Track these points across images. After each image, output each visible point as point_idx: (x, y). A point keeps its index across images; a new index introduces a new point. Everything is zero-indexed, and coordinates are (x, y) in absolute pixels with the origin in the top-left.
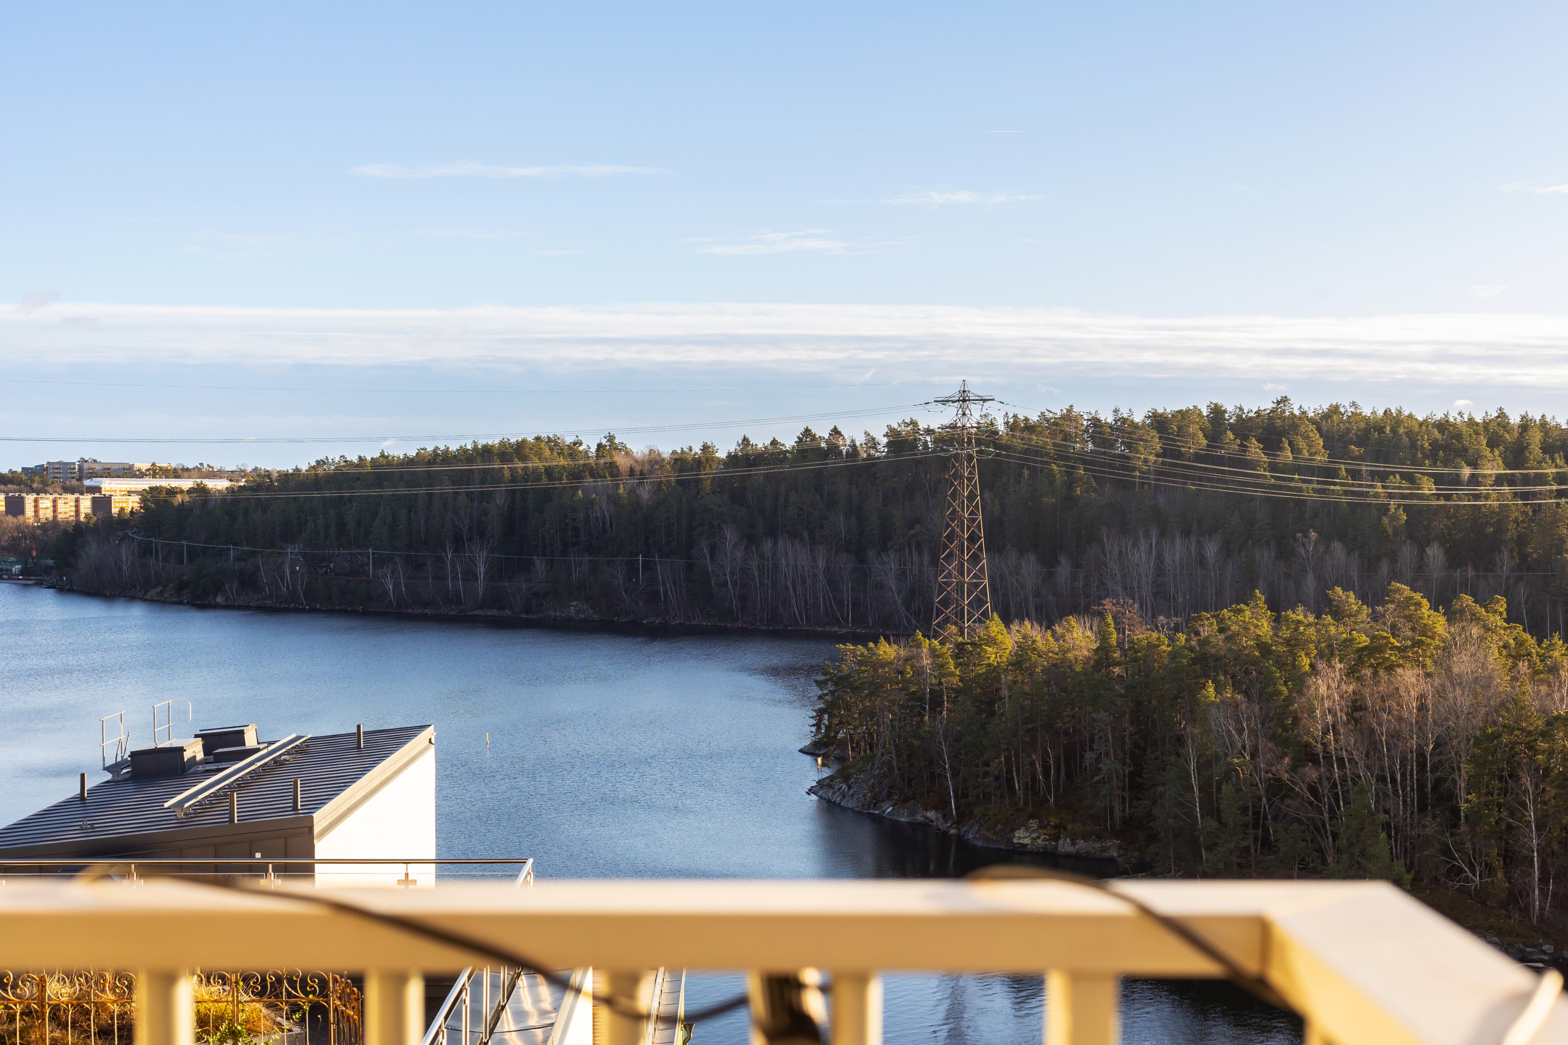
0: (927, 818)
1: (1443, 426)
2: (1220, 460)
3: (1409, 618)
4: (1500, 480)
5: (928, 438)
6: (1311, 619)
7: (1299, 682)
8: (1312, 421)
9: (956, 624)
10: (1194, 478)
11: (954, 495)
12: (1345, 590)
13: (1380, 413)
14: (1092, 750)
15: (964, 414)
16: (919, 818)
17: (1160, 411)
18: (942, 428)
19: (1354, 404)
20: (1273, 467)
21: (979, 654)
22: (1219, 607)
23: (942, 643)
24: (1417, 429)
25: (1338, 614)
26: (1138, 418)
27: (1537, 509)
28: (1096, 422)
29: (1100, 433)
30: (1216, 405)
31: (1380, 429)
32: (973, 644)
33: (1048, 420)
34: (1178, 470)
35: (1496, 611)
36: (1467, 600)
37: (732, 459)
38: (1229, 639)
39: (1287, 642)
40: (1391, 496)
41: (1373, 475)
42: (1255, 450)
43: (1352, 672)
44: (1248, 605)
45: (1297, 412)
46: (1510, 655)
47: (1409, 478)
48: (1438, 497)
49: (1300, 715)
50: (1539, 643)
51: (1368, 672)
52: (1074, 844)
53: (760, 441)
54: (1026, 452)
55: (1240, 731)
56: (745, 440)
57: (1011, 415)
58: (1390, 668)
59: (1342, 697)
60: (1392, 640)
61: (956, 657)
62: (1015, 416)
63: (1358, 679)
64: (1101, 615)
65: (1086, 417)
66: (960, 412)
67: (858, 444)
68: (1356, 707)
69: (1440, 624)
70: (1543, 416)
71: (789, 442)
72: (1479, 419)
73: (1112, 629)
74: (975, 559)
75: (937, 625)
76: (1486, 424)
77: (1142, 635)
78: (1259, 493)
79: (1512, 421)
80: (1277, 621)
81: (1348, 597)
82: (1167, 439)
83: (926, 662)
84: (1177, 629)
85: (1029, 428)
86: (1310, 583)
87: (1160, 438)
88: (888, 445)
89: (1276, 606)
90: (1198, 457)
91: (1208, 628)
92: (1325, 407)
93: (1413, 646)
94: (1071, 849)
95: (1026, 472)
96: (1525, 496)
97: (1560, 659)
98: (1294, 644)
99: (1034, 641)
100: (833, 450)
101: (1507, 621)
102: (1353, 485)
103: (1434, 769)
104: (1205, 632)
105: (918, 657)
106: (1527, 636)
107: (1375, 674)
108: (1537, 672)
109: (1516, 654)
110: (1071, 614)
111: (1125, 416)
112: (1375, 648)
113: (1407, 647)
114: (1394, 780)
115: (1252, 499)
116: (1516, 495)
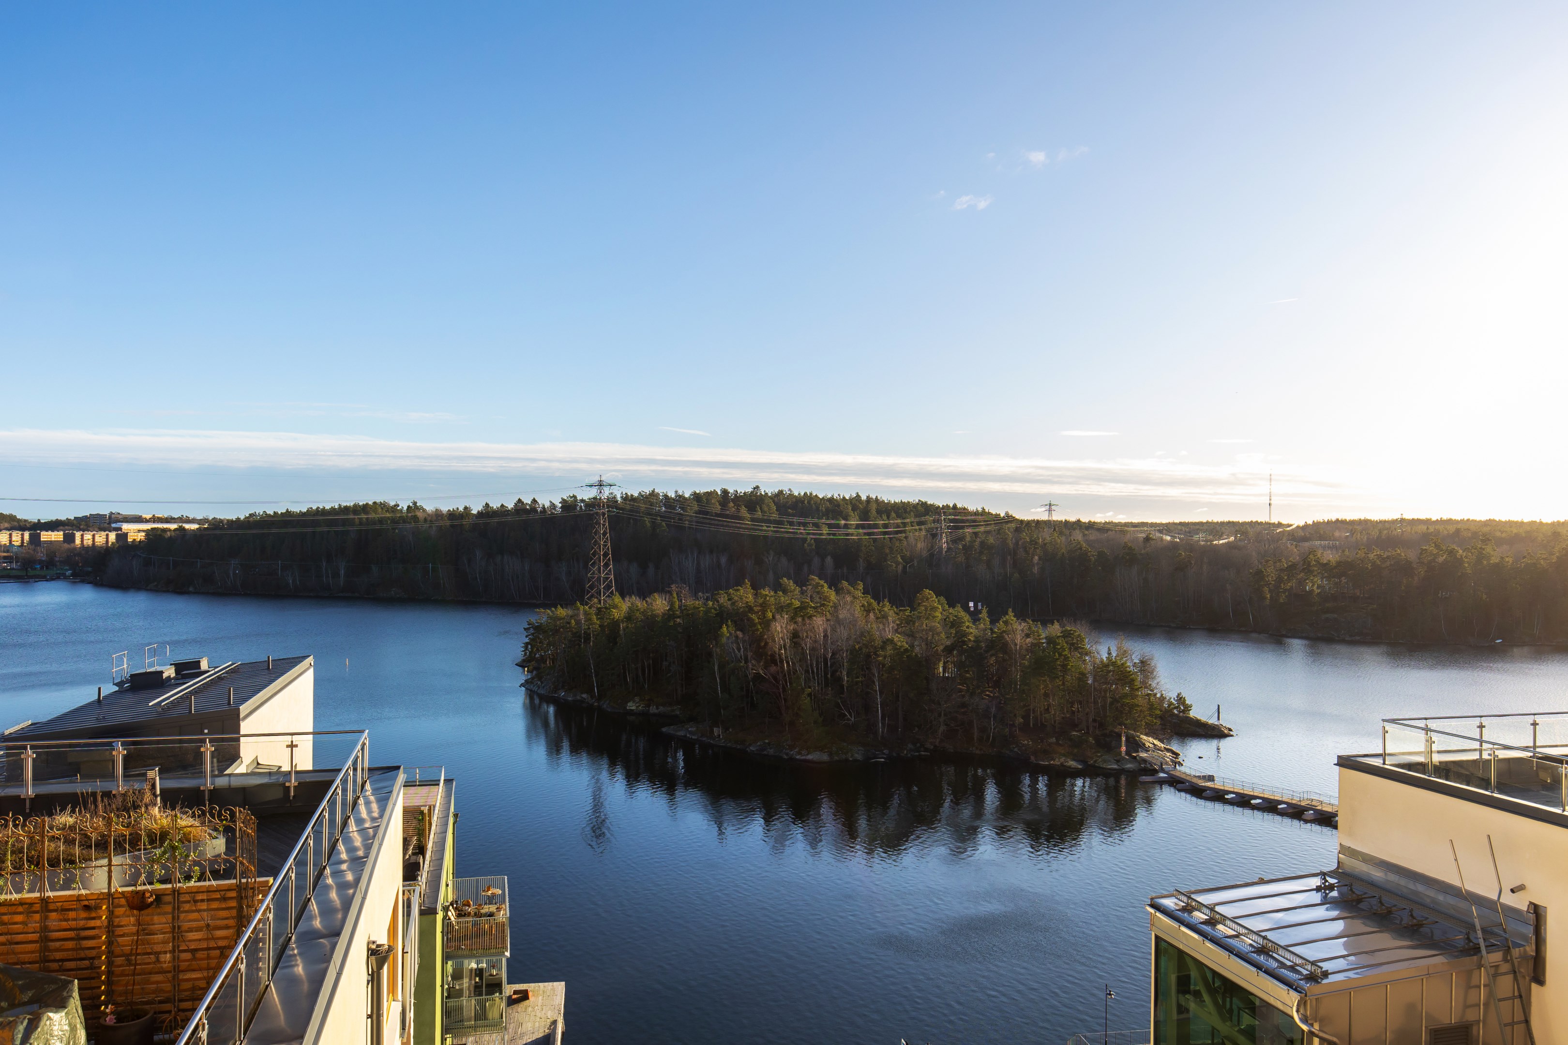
0: (582, 698)
1: (831, 500)
2: (727, 516)
3: (818, 593)
4: (858, 527)
5: (582, 505)
6: (772, 593)
7: (767, 624)
8: (771, 497)
9: (597, 598)
10: (714, 525)
11: (596, 533)
12: (788, 579)
13: (802, 494)
14: (666, 660)
15: (601, 492)
16: (578, 698)
17: (698, 492)
18: (589, 499)
19: (790, 490)
20: (753, 520)
21: (609, 613)
22: (727, 588)
23: (590, 608)
24: (819, 502)
25: (785, 591)
26: (687, 495)
27: (875, 540)
28: (666, 496)
29: (668, 502)
30: (724, 489)
31: (803, 502)
32: (606, 608)
33: (642, 496)
34: (708, 521)
35: (858, 589)
36: (845, 584)
37: (480, 514)
38: (733, 604)
39: (761, 605)
41: (799, 524)
42: (744, 512)
43: (792, 619)
44: (742, 587)
45: (763, 493)
46: (865, 610)
47: (816, 525)
48: (829, 534)
49: (768, 641)
50: (878, 604)
51: (800, 619)
52: (657, 708)
53: (495, 505)
54: (631, 511)
55: (739, 650)
56: (487, 504)
57: (624, 493)
58: (810, 617)
59: (787, 631)
60: (811, 603)
61: (597, 614)
62: (626, 494)
63: (796, 623)
64: (670, 593)
65: (661, 494)
66: (599, 491)
67: (546, 507)
68: (795, 635)
69: (833, 595)
70: (877, 497)
71: (510, 505)
72: (847, 498)
73: (676, 600)
74: (606, 565)
75: (587, 599)
76: (851, 500)
77: (690, 602)
78: (746, 532)
79: (862, 499)
80: (756, 595)
81: (789, 583)
82: (700, 505)
83: (582, 617)
84: (707, 599)
85: (633, 499)
86: (771, 576)
87: (698, 505)
88: (561, 508)
89: (755, 587)
90: (717, 515)
91: (723, 599)
92: (776, 491)
93: (821, 606)
94: (656, 711)
95: (631, 521)
96: (869, 534)
97: (888, 611)
98: (764, 606)
99: (637, 606)
100: (533, 510)
101: (863, 594)
102: (790, 529)
103: (832, 666)
104: (722, 600)
105: (578, 615)
106: (872, 601)
107: (803, 620)
108: (877, 618)
109: (868, 610)
110: (655, 592)
111: (681, 494)
112: (803, 608)
113: (817, 607)
114: (813, 672)
115: (742, 535)
116: (865, 534)
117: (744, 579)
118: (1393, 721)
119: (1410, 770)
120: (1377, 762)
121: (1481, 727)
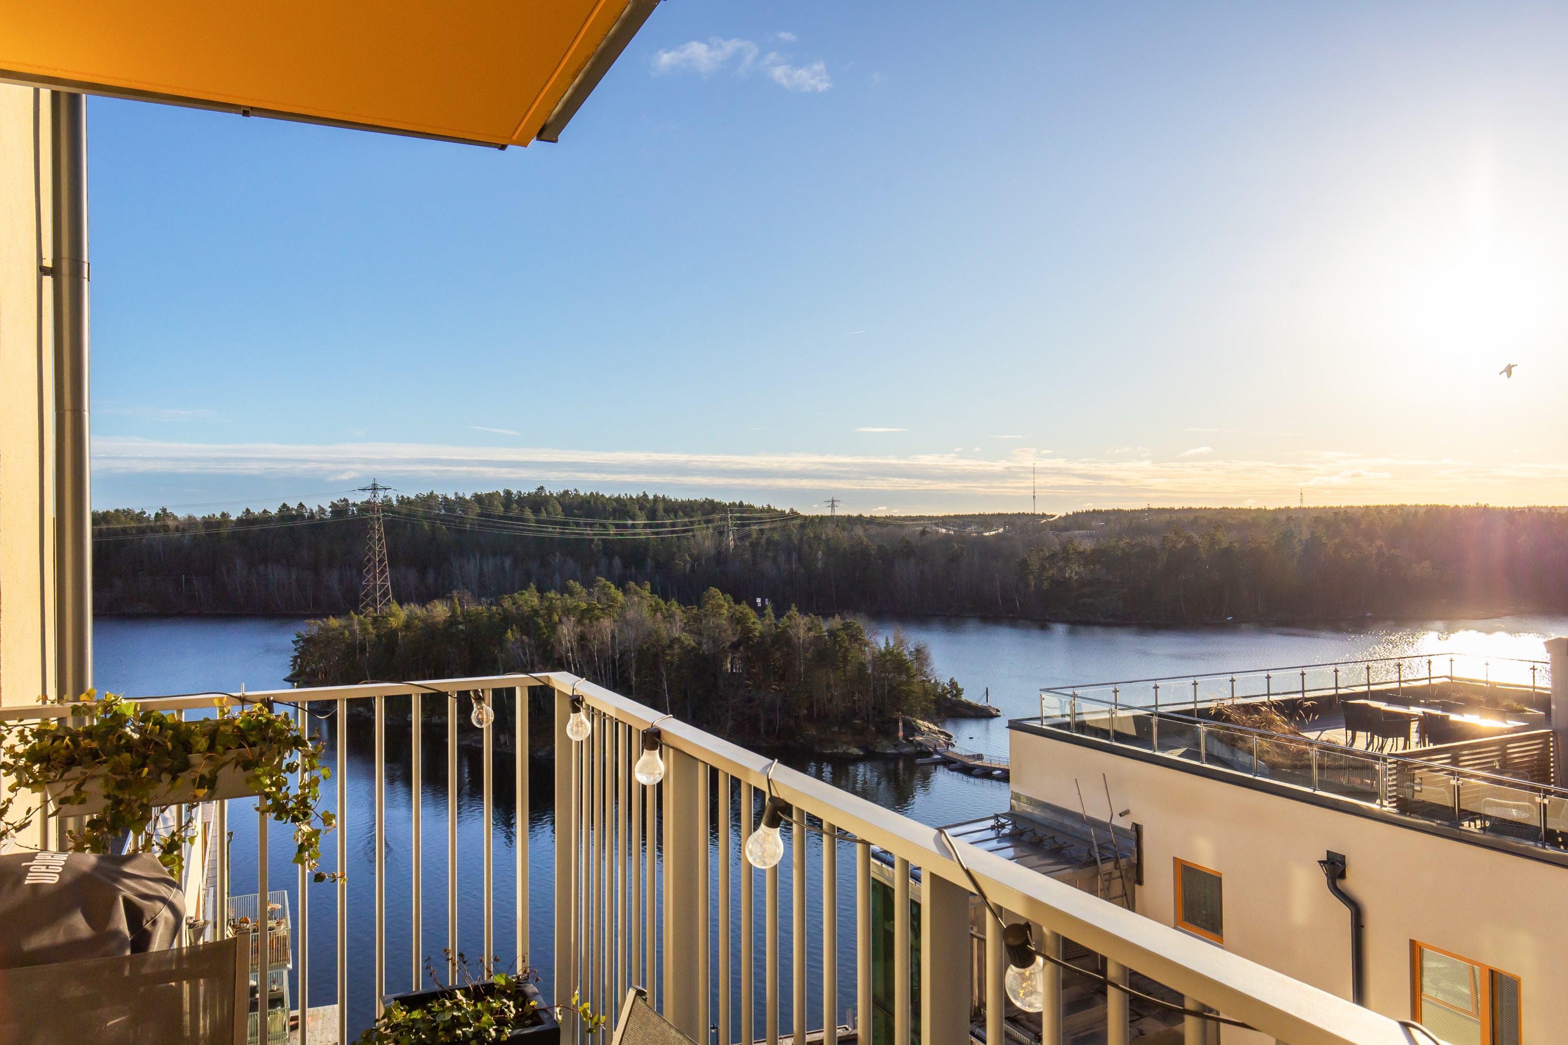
0: (358, 711)
1: (618, 500)
2: (511, 518)
3: (605, 594)
4: (645, 526)
5: (355, 509)
6: (559, 596)
7: (553, 627)
8: (556, 498)
9: (373, 606)
10: (497, 527)
11: (370, 539)
12: (575, 581)
13: (588, 494)
14: (448, 668)
15: (375, 496)
16: (355, 712)
17: (479, 493)
18: (362, 503)
19: (576, 490)
20: (537, 521)
21: (386, 621)
22: (512, 592)
23: (365, 617)
24: (606, 502)
25: (571, 594)
26: (468, 497)
27: (663, 539)
28: (446, 499)
29: (448, 505)
30: (508, 490)
31: (589, 502)
32: (383, 617)
33: (420, 498)
34: (491, 524)
35: (645, 589)
36: (632, 584)
37: (240, 521)
38: (518, 608)
39: (547, 608)
40: (595, 535)
41: (586, 525)
42: (528, 513)
43: (579, 621)
44: (526, 590)
45: (548, 494)
46: (652, 610)
47: (603, 526)
48: (616, 535)
49: (554, 644)
50: (666, 604)
51: (587, 621)
53: (257, 510)
54: (407, 515)
55: (525, 654)
56: (248, 510)
57: (400, 496)
58: (598, 619)
59: (575, 634)
60: (598, 605)
61: (373, 624)
62: (402, 497)
63: (583, 625)
64: (452, 599)
65: (440, 497)
66: (373, 495)
67: (314, 511)
68: (582, 639)
69: (620, 596)
70: (664, 496)
71: (274, 511)
72: (634, 497)
73: (457, 606)
74: (382, 572)
75: (362, 607)
76: (638, 499)
77: (473, 608)
78: (531, 534)
79: (650, 498)
80: (542, 598)
81: (576, 585)
82: (483, 508)
83: (357, 627)
84: (491, 604)
85: (409, 502)
86: (557, 578)
87: (480, 507)
88: (331, 512)
89: (541, 590)
90: (500, 517)
91: (507, 603)
92: (562, 491)
93: (608, 607)
95: (409, 525)
96: (657, 533)
97: (675, 610)
98: (550, 610)
99: (416, 614)
100: (300, 516)
101: (651, 593)
102: (576, 530)
103: (620, 667)
104: (506, 605)
105: (351, 625)
106: (660, 600)
107: (591, 622)
108: (665, 618)
109: (655, 609)
110: (435, 598)
111: (461, 496)
112: (590, 610)
113: (605, 608)
114: (601, 674)
115: (527, 537)
116: (653, 533)
117: (529, 581)
118: (1048, 690)
119: (1059, 728)
120: (1036, 724)
121: (1116, 691)
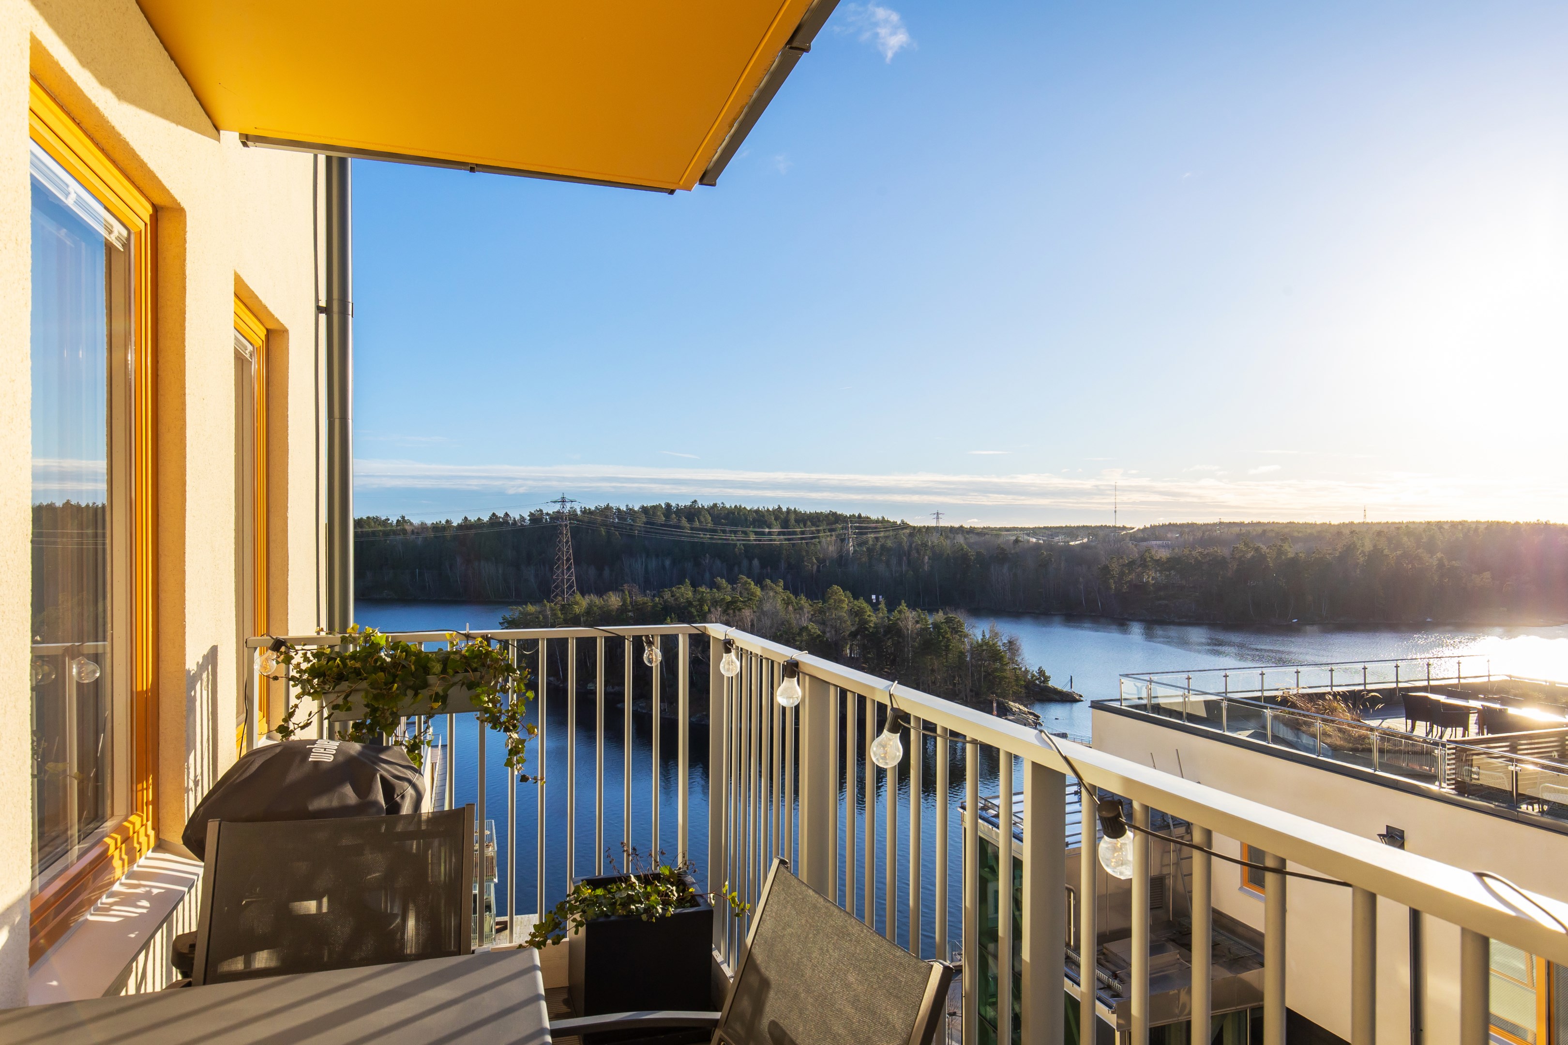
1: (757, 512)
2: (670, 526)
3: (746, 589)
4: (779, 534)
5: (547, 517)
6: (708, 590)
8: (706, 509)
9: (561, 596)
10: (660, 533)
11: (559, 542)
12: (721, 578)
13: (733, 507)
14: (620, 648)
15: (563, 507)
17: (645, 506)
18: (553, 512)
19: (723, 503)
20: (692, 529)
21: (571, 609)
22: (671, 586)
23: (555, 604)
24: (747, 513)
25: (719, 588)
26: (636, 509)
27: (794, 545)
28: (618, 510)
29: (620, 515)
30: (668, 503)
31: (734, 514)
32: (569, 605)
33: (598, 509)
34: (652, 530)
35: (779, 586)
36: (768, 581)
37: (460, 527)
38: (676, 599)
39: (699, 600)
40: (738, 540)
41: (731, 532)
42: (684, 522)
43: (725, 612)
44: (683, 585)
45: (700, 506)
46: (785, 603)
47: (745, 533)
48: (755, 540)
50: (796, 598)
51: (731, 612)
52: (613, 688)
53: (473, 518)
54: (589, 522)
56: (466, 518)
57: (583, 507)
58: (740, 610)
60: (740, 598)
61: (561, 610)
62: (585, 508)
63: (728, 614)
64: (623, 591)
65: (614, 508)
67: (517, 520)
69: (758, 591)
70: (795, 508)
71: (486, 518)
72: (771, 510)
73: (628, 597)
74: (569, 569)
75: (553, 597)
76: (774, 511)
77: (640, 599)
78: (686, 539)
79: (783, 510)
80: (695, 592)
81: (722, 581)
82: (648, 517)
83: (548, 612)
84: (654, 596)
85: (591, 512)
86: (707, 576)
87: (645, 517)
88: (530, 520)
89: (694, 585)
90: (662, 525)
91: (667, 595)
92: (712, 504)
93: (748, 600)
94: (612, 691)
95: (590, 531)
96: (789, 540)
97: (804, 604)
98: (702, 601)
99: (595, 603)
100: (506, 522)
101: (784, 589)
102: (723, 536)
104: (666, 597)
105: (545, 610)
106: (791, 595)
107: (734, 612)
108: (795, 610)
109: (787, 603)
110: (610, 591)
111: (631, 508)
112: (733, 602)
113: (746, 601)
115: (683, 542)
116: (786, 540)
117: (685, 578)
118: (1127, 675)
119: (1136, 709)
120: (1116, 705)
121: (1189, 678)
